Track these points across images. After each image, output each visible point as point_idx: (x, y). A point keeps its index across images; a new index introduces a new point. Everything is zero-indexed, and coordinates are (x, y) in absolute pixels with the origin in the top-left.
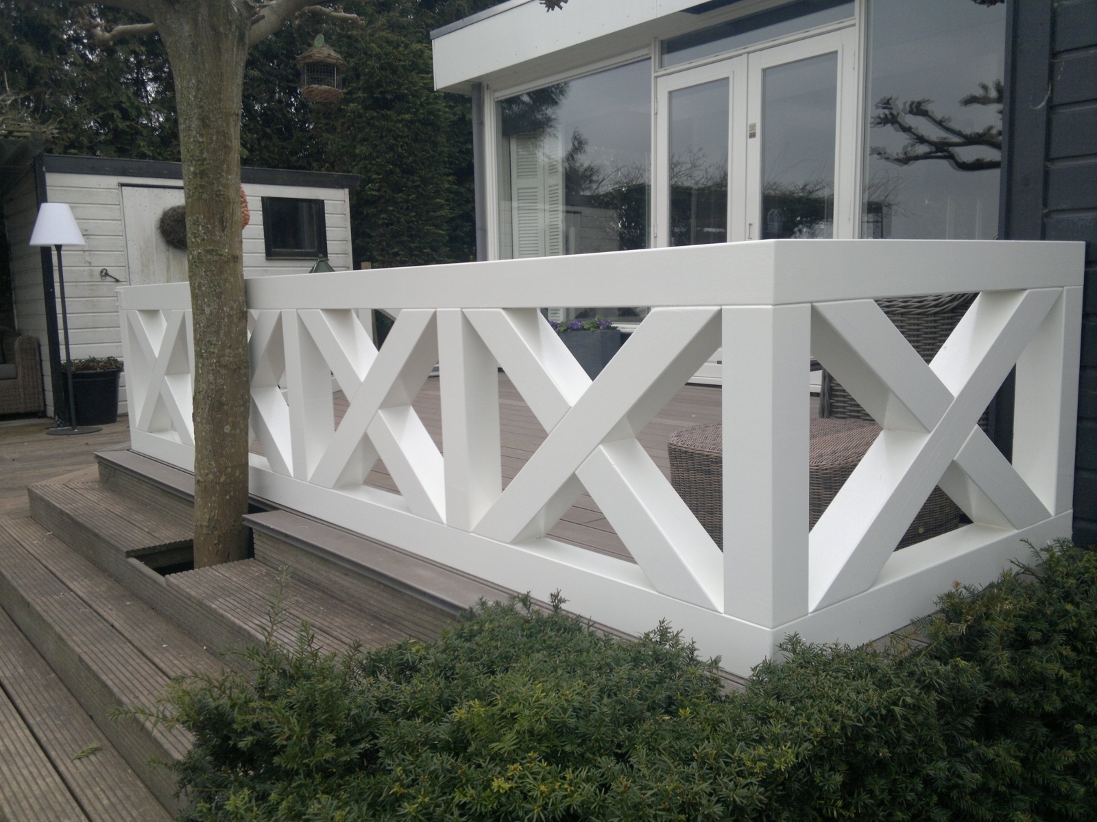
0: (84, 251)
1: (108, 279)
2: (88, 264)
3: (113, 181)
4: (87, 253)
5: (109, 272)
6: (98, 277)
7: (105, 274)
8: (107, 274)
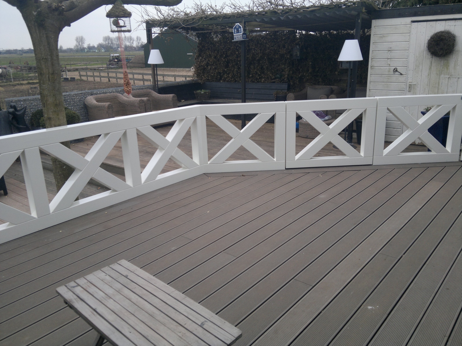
0: (388, 59)
1: (397, 73)
2: (388, 66)
3: (408, 20)
4: (389, 60)
5: (398, 70)
6: (392, 73)
7: (395, 70)
8: (397, 71)
